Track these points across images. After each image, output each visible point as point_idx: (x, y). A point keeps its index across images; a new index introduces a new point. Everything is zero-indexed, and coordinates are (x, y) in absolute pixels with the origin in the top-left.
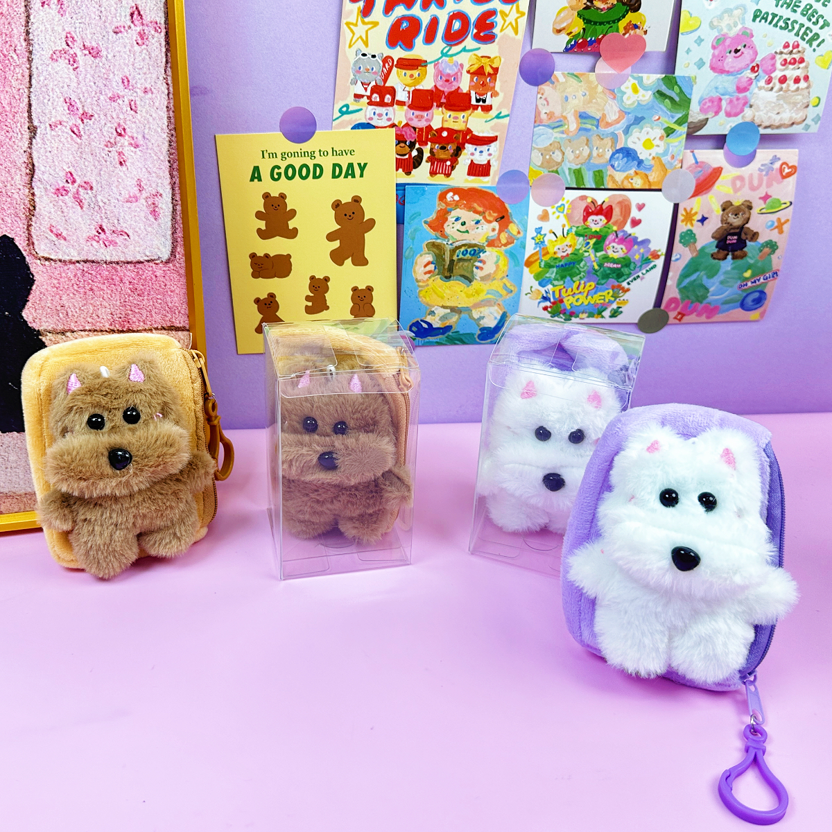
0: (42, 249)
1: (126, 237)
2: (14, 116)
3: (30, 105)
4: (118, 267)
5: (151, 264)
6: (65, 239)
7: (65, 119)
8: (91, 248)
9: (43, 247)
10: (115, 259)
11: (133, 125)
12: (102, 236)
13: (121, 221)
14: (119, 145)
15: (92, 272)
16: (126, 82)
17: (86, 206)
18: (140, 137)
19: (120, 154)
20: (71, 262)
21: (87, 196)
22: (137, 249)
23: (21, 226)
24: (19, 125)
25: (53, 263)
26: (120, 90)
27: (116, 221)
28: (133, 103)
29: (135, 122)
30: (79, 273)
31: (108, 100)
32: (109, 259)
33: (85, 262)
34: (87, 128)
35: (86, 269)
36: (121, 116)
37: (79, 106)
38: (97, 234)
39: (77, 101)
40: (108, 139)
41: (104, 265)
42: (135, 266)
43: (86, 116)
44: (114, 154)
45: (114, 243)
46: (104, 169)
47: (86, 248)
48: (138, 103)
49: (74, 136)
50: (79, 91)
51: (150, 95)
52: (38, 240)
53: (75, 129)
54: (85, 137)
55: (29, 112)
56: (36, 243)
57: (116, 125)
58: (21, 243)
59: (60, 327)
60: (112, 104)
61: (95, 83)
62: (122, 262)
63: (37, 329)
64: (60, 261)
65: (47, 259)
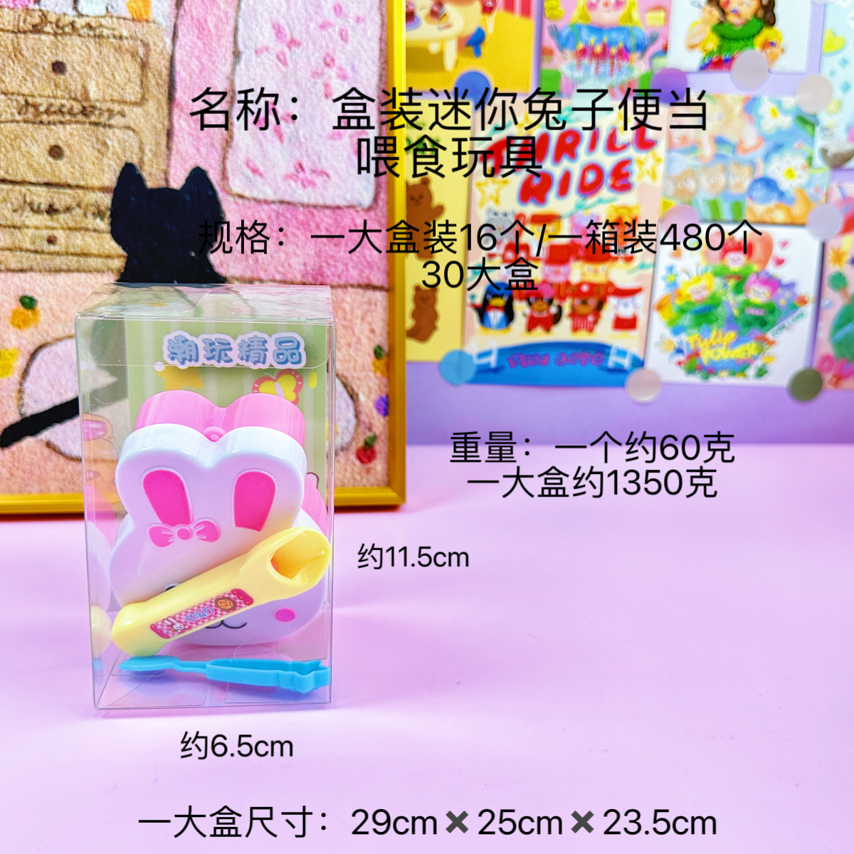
0: (236, 185)
1: (326, 178)
2: (219, 40)
3: (236, 29)
4: (316, 212)
5: (352, 211)
6: (261, 175)
7: (271, 45)
8: (289, 189)
9: (237, 182)
10: (313, 201)
11: (343, 57)
12: (301, 175)
13: (323, 160)
14: (326, 77)
15: (289, 216)
16: (338, 9)
17: (286, 141)
18: (348, 69)
19: (326, 86)
20: (266, 202)
21: (287, 130)
22: (338, 192)
23: (217, 157)
24: (224, 49)
25: (247, 202)
26: (331, 17)
27: (316, 160)
28: (343, 33)
29: (344, 53)
30: (273, 215)
31: (318, 29)
32: (306, 200)
33: (281, 202)
34: (294, 57)
35: (281, 211)
36: (331, 46)
37: (287, 31)
38: (295, 173)
39: (286, 28)
40: (315, 70)
41: (301, 209)
42: (334, 212)
43: (293, 43)
44: (320, 87)
45: (312, 184)
46: (308, 102)
47: (283, 187)
48: (350, 32)
49: (280, 65)
50: (289, 17)
51: (362, 25)
52: (233, 175)
53: (282, 57)
54: (291, 66)
55: (235, 36)
56: (231, 177)
57: (324, 55)
58: (214, 177)
59: (248, 275)
60: (323, 32)
61: (306, 10)
62: (320, 206)
63: (224, 275)
64: (255, 200)
65: (241, 197)
